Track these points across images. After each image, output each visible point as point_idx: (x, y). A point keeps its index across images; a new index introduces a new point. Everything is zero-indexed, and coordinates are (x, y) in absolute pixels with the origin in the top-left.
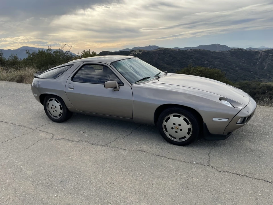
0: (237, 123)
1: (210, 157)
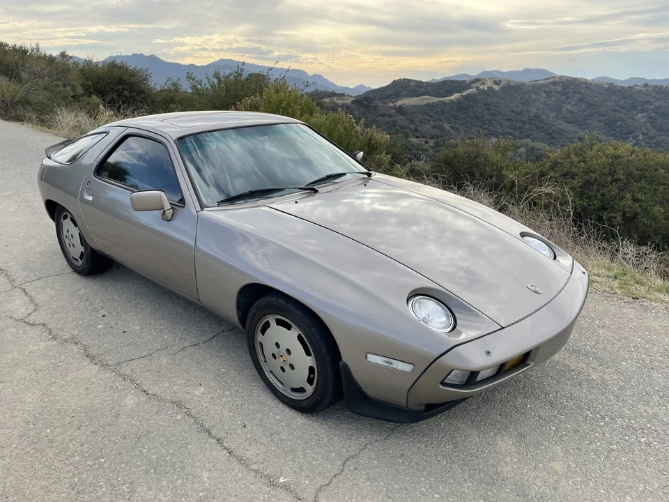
0: (443, 383)
1: (342, 470)
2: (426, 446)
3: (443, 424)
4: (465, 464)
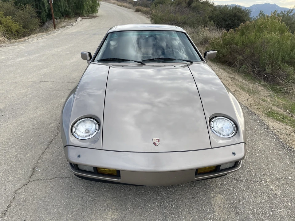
1: (52, 179)
2: (85, 192)
3: (105, 189)
4: (83, 209)
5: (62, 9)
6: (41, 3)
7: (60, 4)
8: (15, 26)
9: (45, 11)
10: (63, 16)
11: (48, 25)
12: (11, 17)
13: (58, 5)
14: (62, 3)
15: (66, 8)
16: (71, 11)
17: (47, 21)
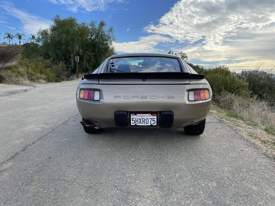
5: (84, 67)
6: (69, 62)
7: (83, 63)
8: (52, 75)
9: (71, 68)
10: (84, 72)
11: (72, 78)
12: (50, 69)
13: (81, 64)
14: (84, 63)
15: (87, 66)
16: (90, 68)
17: (71, 75)
